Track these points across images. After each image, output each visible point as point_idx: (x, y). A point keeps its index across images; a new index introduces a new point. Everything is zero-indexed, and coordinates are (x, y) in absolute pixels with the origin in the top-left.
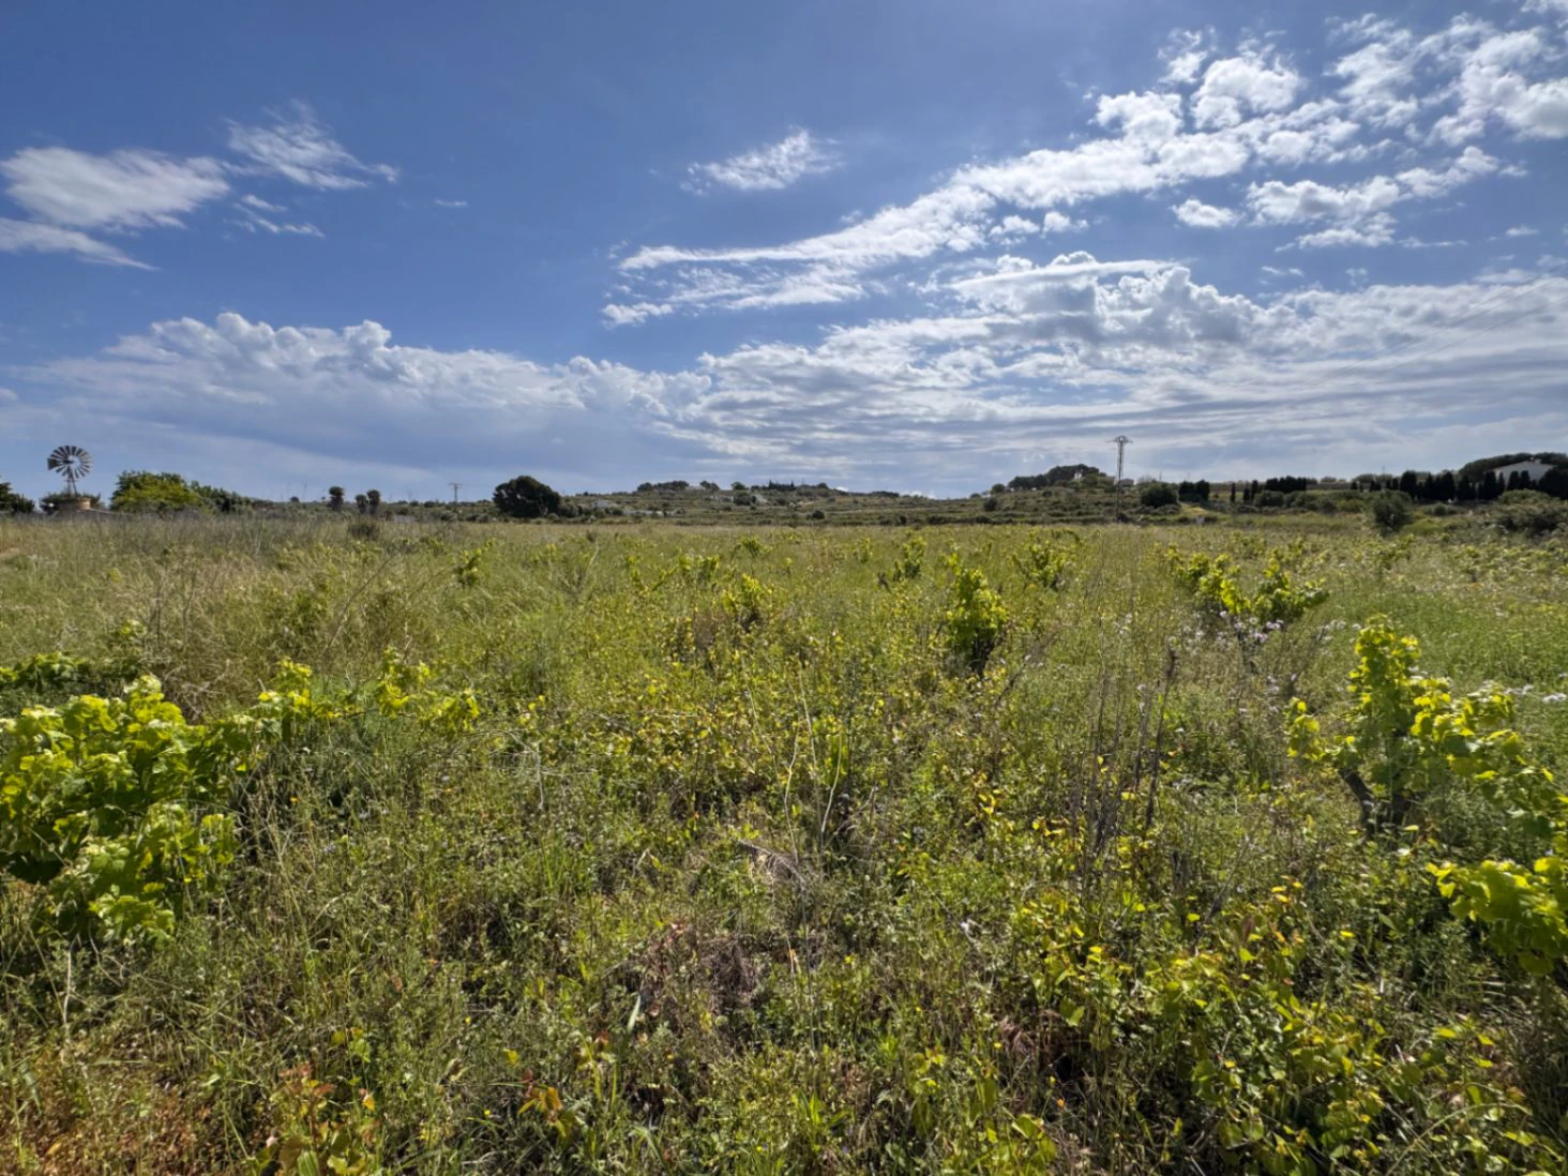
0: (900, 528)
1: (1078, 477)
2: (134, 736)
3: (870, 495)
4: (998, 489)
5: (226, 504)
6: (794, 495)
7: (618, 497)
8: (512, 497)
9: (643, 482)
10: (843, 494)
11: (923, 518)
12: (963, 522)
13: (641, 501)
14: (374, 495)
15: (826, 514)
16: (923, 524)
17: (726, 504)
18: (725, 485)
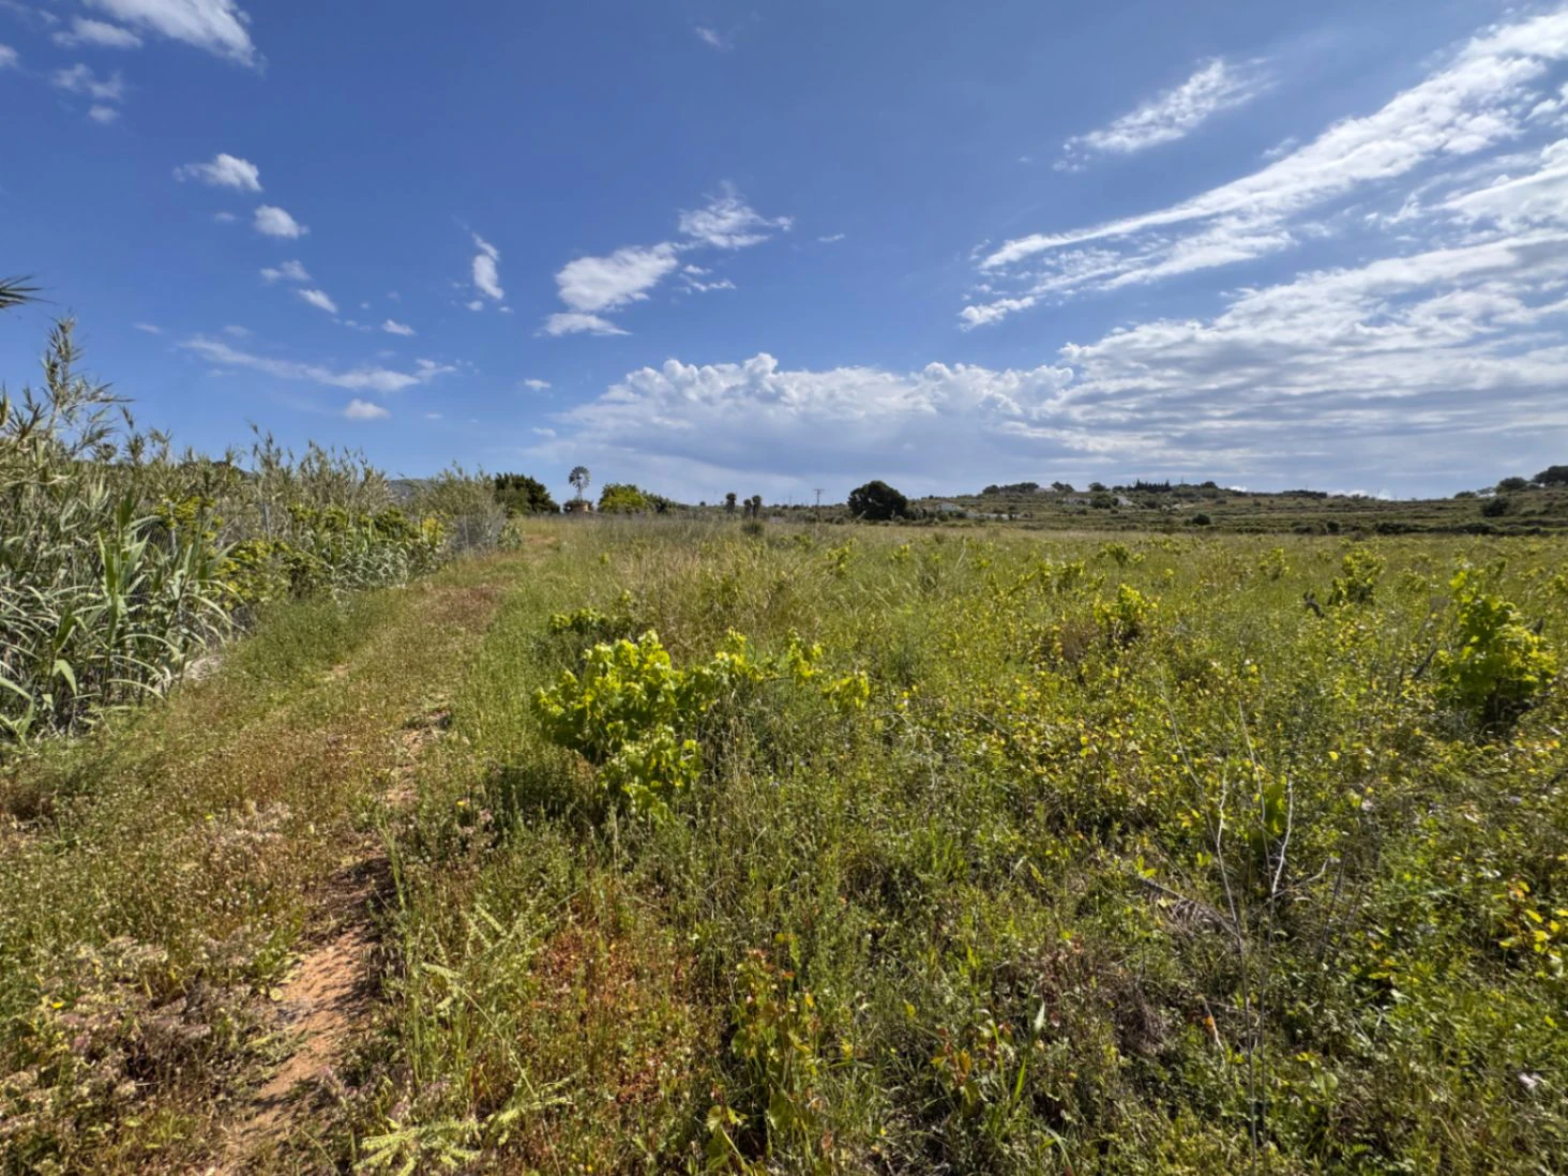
0: (1330, 538)
3: (1279, 496)
4: (1512, 485)
5: (662, 507)
6: (1169, 496)
7: (962, 500)
8: (865, 500)
9: (989, 485)
10: (1238, 494)
11: (1368, 525)
12: (1441, 531)
13: (985, 505)
14: (757, 499)
15: (1212, 518)
16: (1367, 532)
17: (1082, 507)
18: (1081, 486)
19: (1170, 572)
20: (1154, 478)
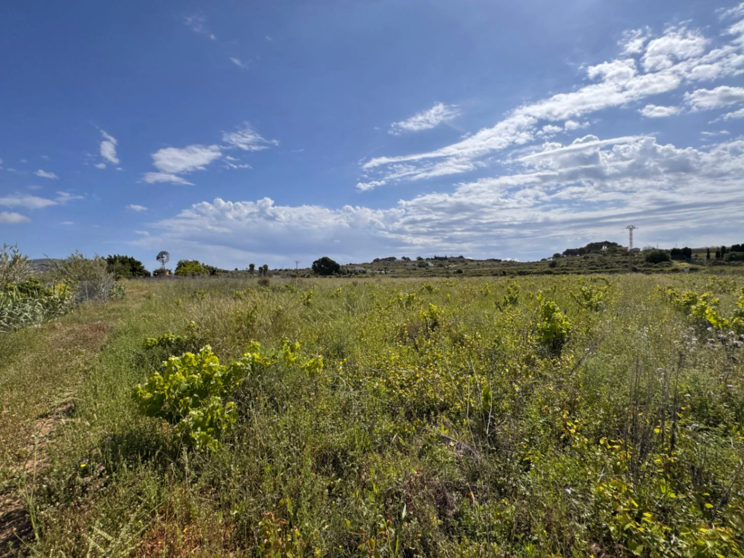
0: (504, 277)
1: (604, 248)
2: (205, 368)
3: (486, 261)
4: (557, 256)
5: (213, 272)
6: (447, 262)
7: (364, 265)
8: (320, 266)
9: (376, 258)
10: (472, 261)
11: (515, 272)
12: (537, 273)
13: (375, 267)
14: (266, 267)
15: (463, 271)
16: (515, 275)
17: (414, 267)
18: (413, 258)
19: (449, 295)
20: (441, 255)
